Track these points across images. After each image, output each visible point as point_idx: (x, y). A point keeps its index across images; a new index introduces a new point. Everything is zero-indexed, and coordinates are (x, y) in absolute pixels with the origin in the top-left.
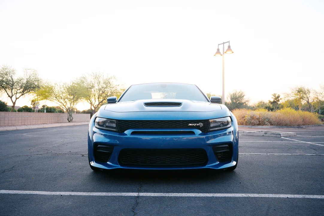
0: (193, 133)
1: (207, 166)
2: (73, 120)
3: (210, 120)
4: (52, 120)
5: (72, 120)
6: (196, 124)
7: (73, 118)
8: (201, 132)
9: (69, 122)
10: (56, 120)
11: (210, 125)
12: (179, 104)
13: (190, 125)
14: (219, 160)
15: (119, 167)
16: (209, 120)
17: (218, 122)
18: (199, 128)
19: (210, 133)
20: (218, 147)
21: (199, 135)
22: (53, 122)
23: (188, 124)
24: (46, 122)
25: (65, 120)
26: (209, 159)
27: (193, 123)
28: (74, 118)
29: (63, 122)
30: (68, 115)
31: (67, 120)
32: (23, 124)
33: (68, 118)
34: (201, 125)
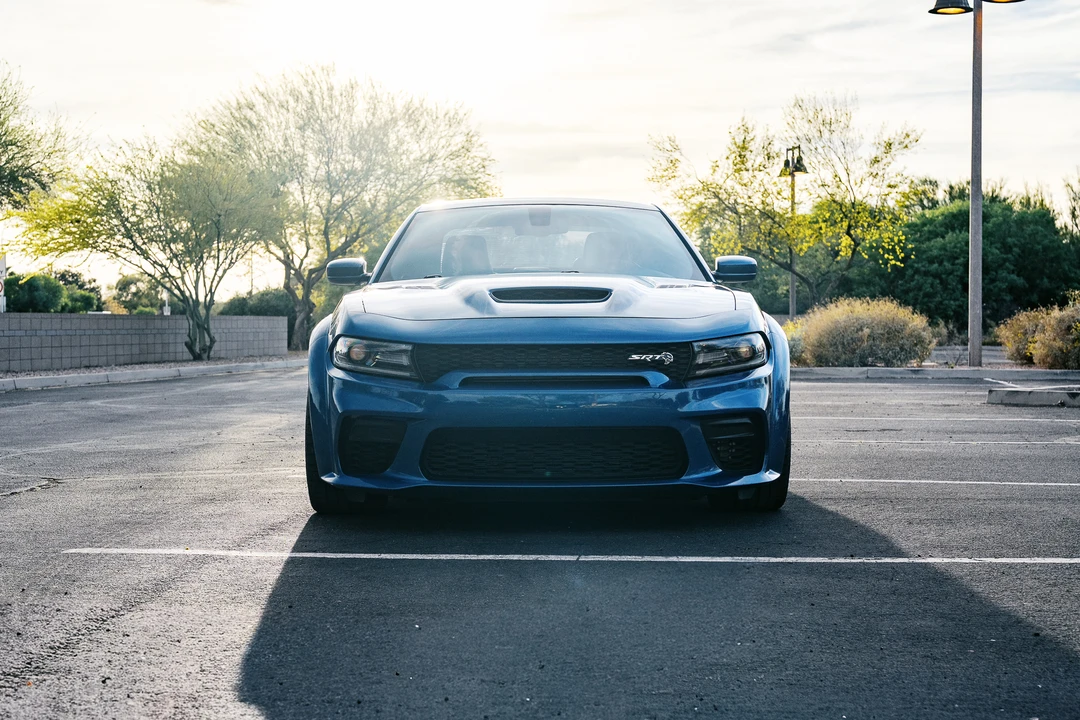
0: (643, 383)
1: (684, 478)
2: (216, 347)
3: (695, 344)
5: (210, 348)
6: (651, 356)
7: (213, 341)
8: (667, 379)
9: (197, 358)
10: (136, 350)
11: (694, 359)
12: (601, 294)
13: (636, 357)
14: (721, 462)
15: (425, 482)
16: (691, 342)
17: (722, 349)
18: (661, 367)
19: (696, 381)
20: (718, 423)
21: (660, 388)
22: (122, 360)
23: (630, 356)
25: (172, 349)
26: (690, 458)
27: (644, 354)
28: (217, 337)
29: (166, 357)
30: (191, 322)
33: (188, 339)
34: (668, 358)
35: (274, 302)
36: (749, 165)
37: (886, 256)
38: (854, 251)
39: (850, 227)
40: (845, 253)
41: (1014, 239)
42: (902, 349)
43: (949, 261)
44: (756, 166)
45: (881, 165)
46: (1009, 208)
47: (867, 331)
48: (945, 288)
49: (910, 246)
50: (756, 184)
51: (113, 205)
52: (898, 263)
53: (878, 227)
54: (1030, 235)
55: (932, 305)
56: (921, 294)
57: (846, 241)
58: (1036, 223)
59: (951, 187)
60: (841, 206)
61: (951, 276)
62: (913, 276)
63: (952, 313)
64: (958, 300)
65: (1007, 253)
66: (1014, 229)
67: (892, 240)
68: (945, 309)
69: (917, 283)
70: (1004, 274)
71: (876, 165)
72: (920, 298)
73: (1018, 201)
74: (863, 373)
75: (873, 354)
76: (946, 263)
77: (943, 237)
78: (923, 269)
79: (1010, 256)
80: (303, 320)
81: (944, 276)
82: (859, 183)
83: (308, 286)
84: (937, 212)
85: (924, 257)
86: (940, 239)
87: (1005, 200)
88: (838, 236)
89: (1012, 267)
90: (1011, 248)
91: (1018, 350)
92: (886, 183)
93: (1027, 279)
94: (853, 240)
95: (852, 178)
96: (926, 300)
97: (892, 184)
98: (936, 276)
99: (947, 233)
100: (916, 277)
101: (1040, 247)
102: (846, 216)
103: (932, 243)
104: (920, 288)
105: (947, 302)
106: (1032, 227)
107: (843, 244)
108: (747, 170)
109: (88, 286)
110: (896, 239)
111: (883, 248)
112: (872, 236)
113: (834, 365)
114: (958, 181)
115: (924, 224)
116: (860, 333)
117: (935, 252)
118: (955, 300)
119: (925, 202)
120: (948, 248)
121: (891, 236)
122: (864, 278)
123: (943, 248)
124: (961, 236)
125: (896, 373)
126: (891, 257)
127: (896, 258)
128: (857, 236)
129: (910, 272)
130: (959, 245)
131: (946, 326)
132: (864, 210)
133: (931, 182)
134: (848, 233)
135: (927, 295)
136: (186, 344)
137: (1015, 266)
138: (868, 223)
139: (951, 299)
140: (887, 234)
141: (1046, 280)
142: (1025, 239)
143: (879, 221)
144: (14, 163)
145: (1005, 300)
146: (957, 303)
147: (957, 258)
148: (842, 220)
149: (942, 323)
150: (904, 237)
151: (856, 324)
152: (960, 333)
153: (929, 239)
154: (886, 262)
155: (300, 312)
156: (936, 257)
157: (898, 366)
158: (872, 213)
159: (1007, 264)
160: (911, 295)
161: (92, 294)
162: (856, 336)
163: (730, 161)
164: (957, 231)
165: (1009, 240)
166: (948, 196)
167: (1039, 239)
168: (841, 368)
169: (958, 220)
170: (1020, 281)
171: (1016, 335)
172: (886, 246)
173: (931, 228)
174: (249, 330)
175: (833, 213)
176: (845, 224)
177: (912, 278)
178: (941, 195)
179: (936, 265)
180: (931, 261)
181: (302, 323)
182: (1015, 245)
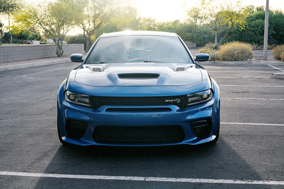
0: (169, 110)
1: (183, 142)
3: (188, 96)
4: (38, 55)
5: (62, 54)
6: (172, 100)
7: (63, 52)
8: (178, 108)
9: (59, 56)
10: (43, 54)
11: (188, 100)
12: (155, 76)
13: (167, 101)
14: (197, 135)
15: (94, 143)
16: (186, 95)
18: (176, 104)
20: (195, 122)
21: (176, 111)
22: (39, 57)
23: (165, 100)
24: (31, 58)
25: (52, 53)
26: (186, 135)
27: (170, 99)
28: (65, 50)
29: (51, 56)
30: (57, 47)
31: (55, 53)
32: (6, 60)
33: (56, 51)
34: (178, 101)
35: (82, 39)
36: (205, 3)
37: (241, 27)
38: (232, 25)
39: (231, 19)
40: (230, 26)
41: (273, 21)
42: (246, 56)
43: (256, 27)
44: (207, 3)
45: (240, 3)
46: (272, 13)
47: (236, 51)
48: (255, 34)
49: (247, 24)
50: (207, 8)
51: (35, 15)
52: (244, 29)
53: (239, 19)
54: (278, 20)
55: (252, 39)
56: (249, 36)
57: (230, 23)
58: (279, 17)
59: (258, 8)
60: (229, 14)
61: (257, 31)
62: (247, 31)
63: (257, 41)
64: (259, 37)
65: (271, 25)
66: (274, 19)
67: (242, 23)
68: (255, 40)
69: (248, 33)
70: (270, 31)
71: (239, 3)
72: (249, 37)
73: (275, 11)
74: (235, 63)
75: (238, 58)
76: (256, 28)
77: (255, 21)
78: (250, 29)
79: (272, 26)
80: (89, 44)
81: (255, 31)
82: (234, 8)
83: (90, 35)
84: (254, 14)
85: (250, 26)
86: (254, 21)
87: (271, 11)
88: (228, 22)
89: (273, 29)
90: (272, 24)
91: (277, 56)
92: (241, 8)
93: (277, 32)
94: (232, 23)
95: (232, 6)
96: (250, 37)
97: (243, 8)
98: (253, 31)
99: (256, 20)
100: (248, 31)
101: (280, 23)
102: (230, 16)
103: (252, 22)
104: (249, 34)
105: (255, 38)
106: (278, 18)
107: (229, 24)
108: (205, 4)
109: (37, 32)
110: (243, 22)
111: (240, 24)
112: (237, 21)
113: (227, 61)
114: (259, 6)
115: (250, 18)
116: (235, 52)
117: (253, 25)
118: (258, 37)
119: (251, 11)
120: (256, 24)
121: (242, 21)
122: (234, 32)
123: (255, 24)
124: (260, 20)
125: (244, 63)
126: (242, 27)
127: (243, 27)
128: (233, 22)
129: (246, 30)
130: (259, 23)
131: (255, 45)
132: (235, 15)
133: (252, 6)
134: (231, 21)
135: (251, 36)
136: (56, 53)
137: (273, 28)
138: (236, 18)
139: (257, 37)
140: (241, 21)
141: (281, 32)
142: (276, 21)
143: (239, 18)
144: (12, 3)
145: (270, 38)
146: (258, 38)
147: (259, 26)
148: (229, 17)
149: (254, 44)
150: (245, 22)
151: (234, 50)
152: (259, 46)
153: (251, 21)
154: (240, 28)
155: (88, 42)
156: (253, 26)
157: (245, 61)
158: (237, 15)
159: (271, 28)
160: (246, 36)
161: (38, 34)
162: (233, 53)
163: (201, 2)
164: (259, 19)
165: (272, 22)
166: (257, 10)
167: (280, 21)
168: (229, 62)
169: (259, 16)
170: (275, 32)
171: (276, 52)
172: (241, 24)
173: (252, 19)
174: (74, 48)
175: (227, 15)
176: (230, 18)
177: (247, 32)
178: (255, 10)
179: (253, 28)
180: (252, 27)
181: (88, 45)
182: (274, 23)
